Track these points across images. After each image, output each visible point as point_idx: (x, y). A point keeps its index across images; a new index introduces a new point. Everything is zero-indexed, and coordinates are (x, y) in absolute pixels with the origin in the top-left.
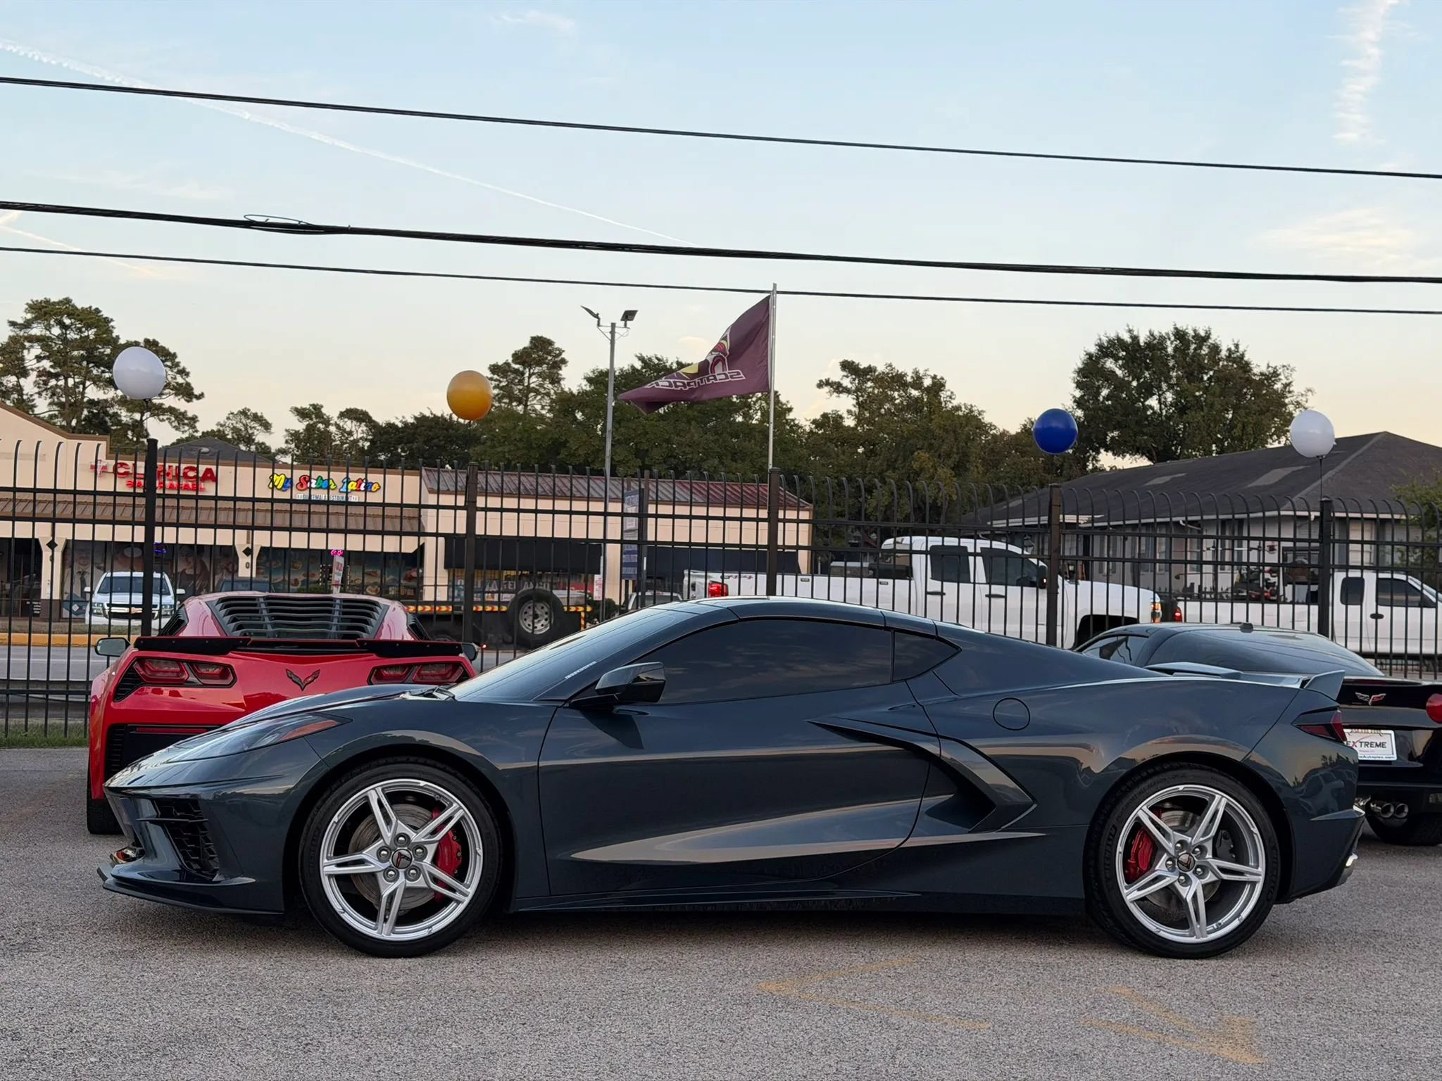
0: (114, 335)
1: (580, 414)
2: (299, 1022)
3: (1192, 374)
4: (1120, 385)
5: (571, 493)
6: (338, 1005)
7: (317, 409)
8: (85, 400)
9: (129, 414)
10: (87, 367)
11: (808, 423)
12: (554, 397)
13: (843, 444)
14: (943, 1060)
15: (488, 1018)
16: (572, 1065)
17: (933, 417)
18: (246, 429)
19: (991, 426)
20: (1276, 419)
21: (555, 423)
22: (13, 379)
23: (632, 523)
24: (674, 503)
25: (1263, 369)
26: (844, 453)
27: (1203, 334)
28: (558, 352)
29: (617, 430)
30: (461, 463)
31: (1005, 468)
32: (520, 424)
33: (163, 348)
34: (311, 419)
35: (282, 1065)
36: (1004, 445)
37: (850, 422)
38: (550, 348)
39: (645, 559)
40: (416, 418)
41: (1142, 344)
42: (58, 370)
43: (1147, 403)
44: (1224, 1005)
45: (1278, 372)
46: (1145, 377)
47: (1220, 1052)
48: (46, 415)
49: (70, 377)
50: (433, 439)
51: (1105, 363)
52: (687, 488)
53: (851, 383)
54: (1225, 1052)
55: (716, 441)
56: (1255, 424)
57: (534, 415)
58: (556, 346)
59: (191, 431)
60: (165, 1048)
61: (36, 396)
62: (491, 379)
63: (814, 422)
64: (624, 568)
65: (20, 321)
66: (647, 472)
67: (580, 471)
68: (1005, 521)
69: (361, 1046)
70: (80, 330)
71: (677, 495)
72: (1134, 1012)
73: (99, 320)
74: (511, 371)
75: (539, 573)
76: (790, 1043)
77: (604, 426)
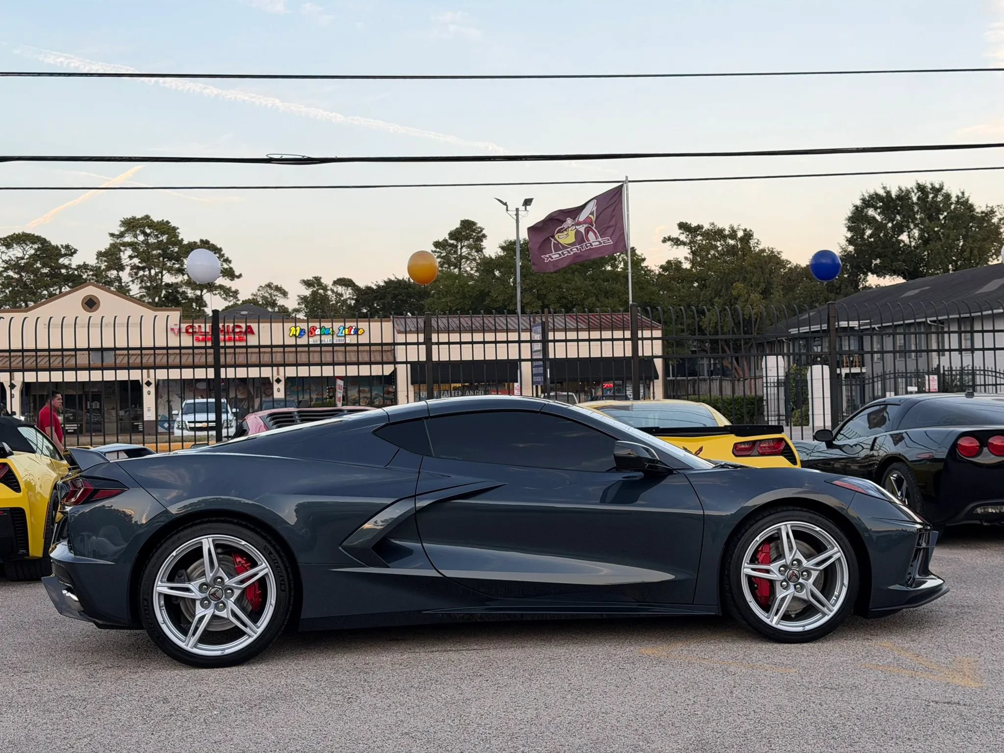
0: (180, 238)
1: (498, 272)
2: (343, 685)
3: (932, 215)
4: (878, 227)
5: (495, 328)
6: (366, 673)
7: (318, 280)
8: (163, 283)
9: (193, 292)
10: (163, 262)
11: (658, 268)
12: (479, 261)
13: (682, 281)
14: (765, 693)
15: (463, 678)
16: (520, 705)
17: (745, 258)
18: (271, 297)
19: (789, 262)
20: (995, 244)
21: (481, 279)
22: (115, 272)
23: (538, 347)
24: (566, 330)
25: (984, 209)
26: (683, 287)
27: (937, 186)
28: (479, 230)
29: (524, 281)
30: (418, 311)
31: (800, 290)
32: (457, 281)
33: (213, 245)
34: (314, 287)
35: (335, 711)
36: (797, 275)
37: (687, 265)
38: (474, 227)
39: (548, 370)
40: (385, 282)
41: (894, 196)
42: (144, 264)
43: (900, 238)
44: (957, 651)
45: (994, 210)
46: (898, 220)
47: (954, 681)
48: (138, 295)
49: (152, 268)
50: (398, 296)
51: (867, 212)
52: (574, 319)
53: (686, 238)
54: (957, 681)
55: (593, 285)
56: (979, 248)
57: (465, 275)
58: (478, 225)
59: (235, 300)
60: (260, 703)
61: (130, 283)
62: (435, 252)
63: (662, 267)
64: (534, 378)
65: (117, 233)
66: (546, 310)
67: (500, 312)
68: (797, 329)
69: (384, 698)
70: (157, 236)
71: (568, 324)
72: (895, 658)
73: (169, 229)
74: (448, 245)
75: (476, 384)
76: (662, 686)
77: (515, 279)
